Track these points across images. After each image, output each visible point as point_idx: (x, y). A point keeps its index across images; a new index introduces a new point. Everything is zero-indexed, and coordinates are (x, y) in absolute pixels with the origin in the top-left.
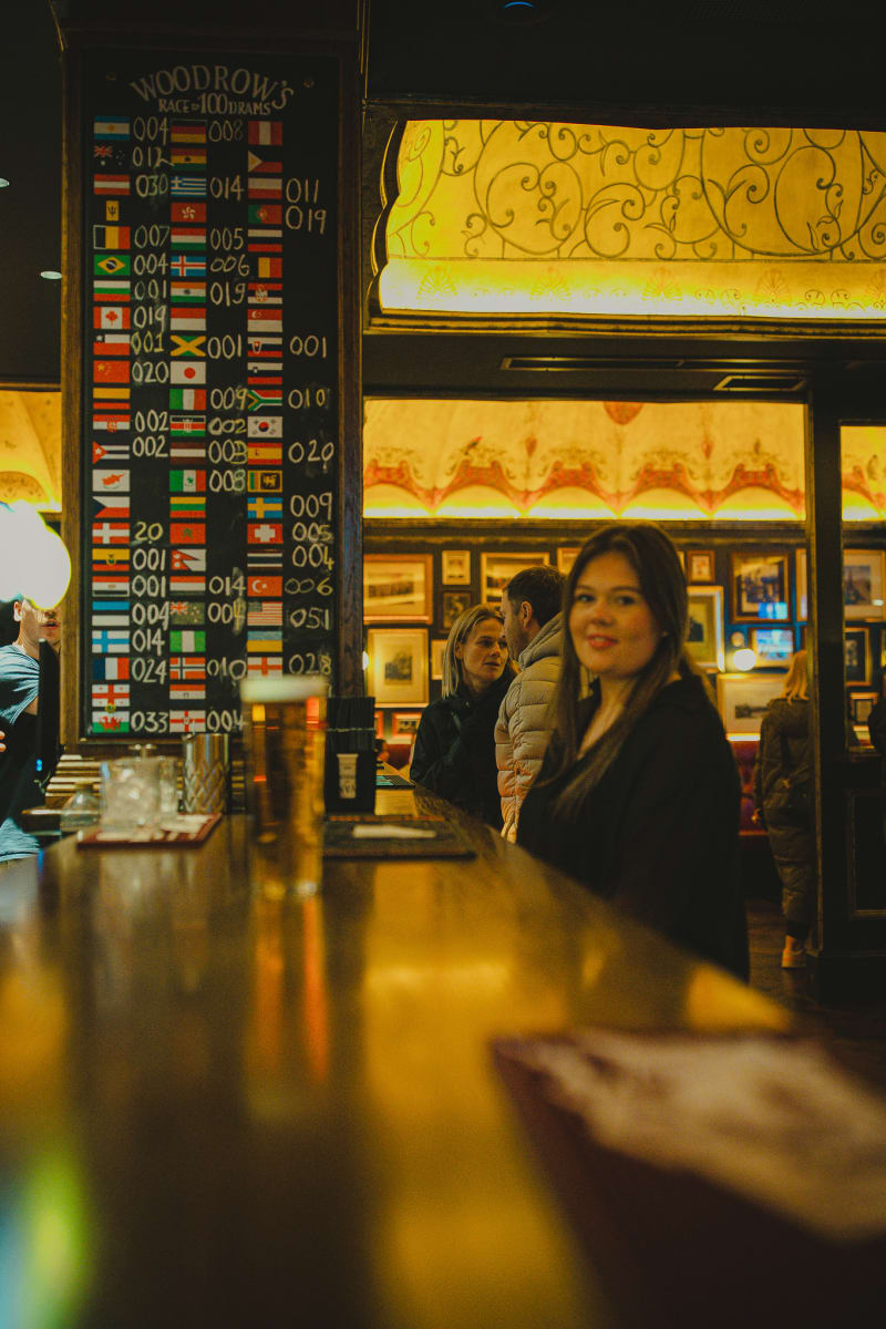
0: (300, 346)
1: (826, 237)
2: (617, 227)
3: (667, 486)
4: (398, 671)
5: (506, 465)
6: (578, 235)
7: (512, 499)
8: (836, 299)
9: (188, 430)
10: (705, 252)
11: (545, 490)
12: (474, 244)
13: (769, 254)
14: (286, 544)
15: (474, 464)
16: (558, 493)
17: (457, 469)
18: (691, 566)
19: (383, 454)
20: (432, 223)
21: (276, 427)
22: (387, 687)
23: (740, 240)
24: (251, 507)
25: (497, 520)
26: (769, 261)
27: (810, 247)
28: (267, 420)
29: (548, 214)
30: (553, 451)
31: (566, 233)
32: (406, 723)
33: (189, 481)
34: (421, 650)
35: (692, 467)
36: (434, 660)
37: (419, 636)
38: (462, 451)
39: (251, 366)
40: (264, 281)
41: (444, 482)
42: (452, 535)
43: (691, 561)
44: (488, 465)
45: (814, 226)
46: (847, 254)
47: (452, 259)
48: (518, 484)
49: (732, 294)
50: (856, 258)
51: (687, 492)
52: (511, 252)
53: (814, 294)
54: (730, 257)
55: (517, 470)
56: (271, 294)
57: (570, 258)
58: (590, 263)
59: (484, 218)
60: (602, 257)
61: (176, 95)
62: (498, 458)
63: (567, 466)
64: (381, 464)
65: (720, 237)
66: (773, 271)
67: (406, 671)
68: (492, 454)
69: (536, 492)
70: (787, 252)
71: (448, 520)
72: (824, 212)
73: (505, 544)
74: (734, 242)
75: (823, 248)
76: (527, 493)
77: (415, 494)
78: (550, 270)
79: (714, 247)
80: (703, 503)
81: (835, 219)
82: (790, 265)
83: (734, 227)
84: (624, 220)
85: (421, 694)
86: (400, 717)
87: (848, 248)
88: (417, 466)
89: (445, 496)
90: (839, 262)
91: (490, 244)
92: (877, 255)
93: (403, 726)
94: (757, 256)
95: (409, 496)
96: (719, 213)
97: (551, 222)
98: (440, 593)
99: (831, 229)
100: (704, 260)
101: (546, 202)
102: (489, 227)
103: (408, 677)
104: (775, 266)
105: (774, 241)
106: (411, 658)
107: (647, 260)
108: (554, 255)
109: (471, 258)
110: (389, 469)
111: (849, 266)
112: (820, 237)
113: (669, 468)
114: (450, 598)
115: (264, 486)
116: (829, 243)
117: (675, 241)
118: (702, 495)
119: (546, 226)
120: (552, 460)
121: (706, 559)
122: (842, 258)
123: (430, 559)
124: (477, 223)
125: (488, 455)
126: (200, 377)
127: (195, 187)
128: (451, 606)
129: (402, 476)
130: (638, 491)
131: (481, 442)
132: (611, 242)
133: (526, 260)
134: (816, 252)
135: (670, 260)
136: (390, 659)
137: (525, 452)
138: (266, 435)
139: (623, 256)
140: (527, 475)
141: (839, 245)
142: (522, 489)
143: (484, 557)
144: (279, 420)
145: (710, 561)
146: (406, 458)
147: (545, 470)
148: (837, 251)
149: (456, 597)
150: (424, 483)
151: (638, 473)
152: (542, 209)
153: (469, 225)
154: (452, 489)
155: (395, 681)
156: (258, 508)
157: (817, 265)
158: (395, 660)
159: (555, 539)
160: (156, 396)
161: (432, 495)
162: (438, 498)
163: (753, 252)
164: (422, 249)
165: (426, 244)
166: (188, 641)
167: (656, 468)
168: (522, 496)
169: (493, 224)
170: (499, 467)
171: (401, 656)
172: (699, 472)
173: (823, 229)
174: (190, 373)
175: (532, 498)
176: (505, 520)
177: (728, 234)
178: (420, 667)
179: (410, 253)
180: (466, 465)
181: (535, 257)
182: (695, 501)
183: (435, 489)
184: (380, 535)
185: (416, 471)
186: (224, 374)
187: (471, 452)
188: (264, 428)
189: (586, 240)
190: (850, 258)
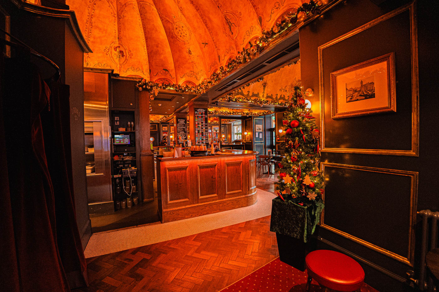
0: (206, 124)
14: (205, 134)
21: (205, 128)
33: (200, 131)
127: (200, 115)
160: (199, 127)
166: (201, 140)
186: (202, 126)
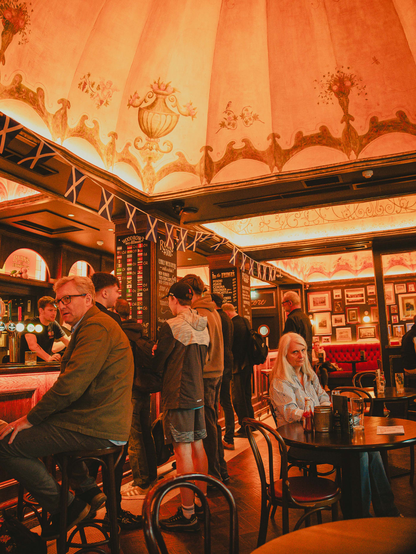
1: (347, 214)
2: (294, 220)
3: (399, 264)
4: (323, 325)
5: (350, 264)
6: (286, 223)
7: (352, 273)
8: (351, 229)
9: (129, 296)
10: (316, 222)
11: (362, 269)
12: (262, 229)
13: (333, 221)
15: (340, 264)
16: (366, 270)
17: (336, 266)
18: (408, 288)
19: (315, 264)
20: (252, 226)
22: (320, 329)
23: (325, 218)
24: (138, 308)
25: (349, 279)
26: (333, 222)
27: (343, 217)
28: (140, 293)
29: (278, 219)
30: (363, 258)
31: (282, 223)
32: (326, 339)
34: (329, 319)
35: (406, 258)
36: (332, 321)
37: (328, 314)
38: (336, 261)
39: (138, 284)
40: (140, 270)
41: (332, 270)
42: (335, 285)
43: (408, 287)
44: (345, 264)
45: (343, 212)
46: (353, 217)
47: (257, 233)
48: (354, 268)
49: (324, 231)
50: (355, 218)
51: (405, 265)
52: (270, 229)
53: (345, 229)
54: (323, 223)
55: (353, 264)
56: (141, 272)
57: (284, 229)
58: (289, 229)
59: (263, 223)
60: (291, 227)
61: (128, 242)
62: (347, 262)
63: (368, 262)
64: (314, 267)
65: (320, 219)
66: (334, 225)
67: (325, 325)
68: (346, 261)
69: (359, 270)
70: (337, 219)
71: (335, 280)
72: (346, 209)
73: (352, 286)
74: (323, 219)
75: (346, 217)
76: (357, 271)
77: (325, 274)
78: (280, 232)
79: (319, 221)
80: (410, 268)
81: (348, 210)
82: (338, 223)
83: (323, 216)
84: (296, 218)
85: (330, 331)
86: (324, 338)
87: (353, 216)
88: (324, 266)
89: (333, 274)
90: (351, 220)
91: (266, 228)
92: (361, 217)
93: (325, 340)
94: (329, 222)
95: (323, 275)
96: (319, 213)
97: (279, 221)
98: (333, 302)
99: (348, 212)
100: (316, 224)
101: (277, 217)
102: (265, 225)
103: (326, 326)
104: (334, 223)
105: (334, 217)
106: (326, 321)
107: (303, 226)
108: (280, 229)
109: (262, 232)
110: (317, 268)
111: (354, 220)
112: (345, 214)
113: (399, 259)
114: (336, 303)
115: (140, 304)
116: (348, 216)
117: (309, 221)
118: (410, 266)
119: (278, 222)
120: (363, 261)
121: (413, 285)
122: (351, 219)
123: (330, 292)
124: (262, 224)
125: (344, 261)
126: (131, 287)
128: (337, 305)
129: (321, 270)
130: (390, 267)
131: (342, 258)
132: (293, 224)
133: (274, 231)
134: (345, 218)
135: (308, 226)
136: (320, 321)
137: (354, 259)
138: (140, 296)
139: (297, 226)
140: (356, 266)
141: (350, 216)
142: (355, 270)
143: (345, 290)
144: (142, 293)
145: (414, 286)
146: (321, 265)
147: (361, 263)
148: (350, 217)
149: (338, 302)
150: (327, 271)
151: (389, 261)
152: (276, 218)
153: (260, 225)
154: (335, 272)
155: (322, 327)
156: (139, 308)
157: (345, 221)
158: (322, 322)
159: (366, 284)
161: (329, 274)
162: (331, 275)
163: (329, 221)
164: (250, 232)
165: (251, 230)
167: (395, 259)
168: (355, 272)
169: (266, 224)
170: (348, 264)
171: (323, 320)
172: (408, 259)
173: (346, 213)
174: (129, 286)
175: (358, 272)
176: (350, 279)
177: (322, 217)
178: (329, 323)
179: (247, 233)
180: (338, 265)
181: (276, 230)
182: (408, 268)
183: (330, 272)
184: (315, 287)
185: (324, 268)
186: (134, 286)
187: (339, 261)
188: (140, 295)
189: (287, 224)
190: (354, 219)
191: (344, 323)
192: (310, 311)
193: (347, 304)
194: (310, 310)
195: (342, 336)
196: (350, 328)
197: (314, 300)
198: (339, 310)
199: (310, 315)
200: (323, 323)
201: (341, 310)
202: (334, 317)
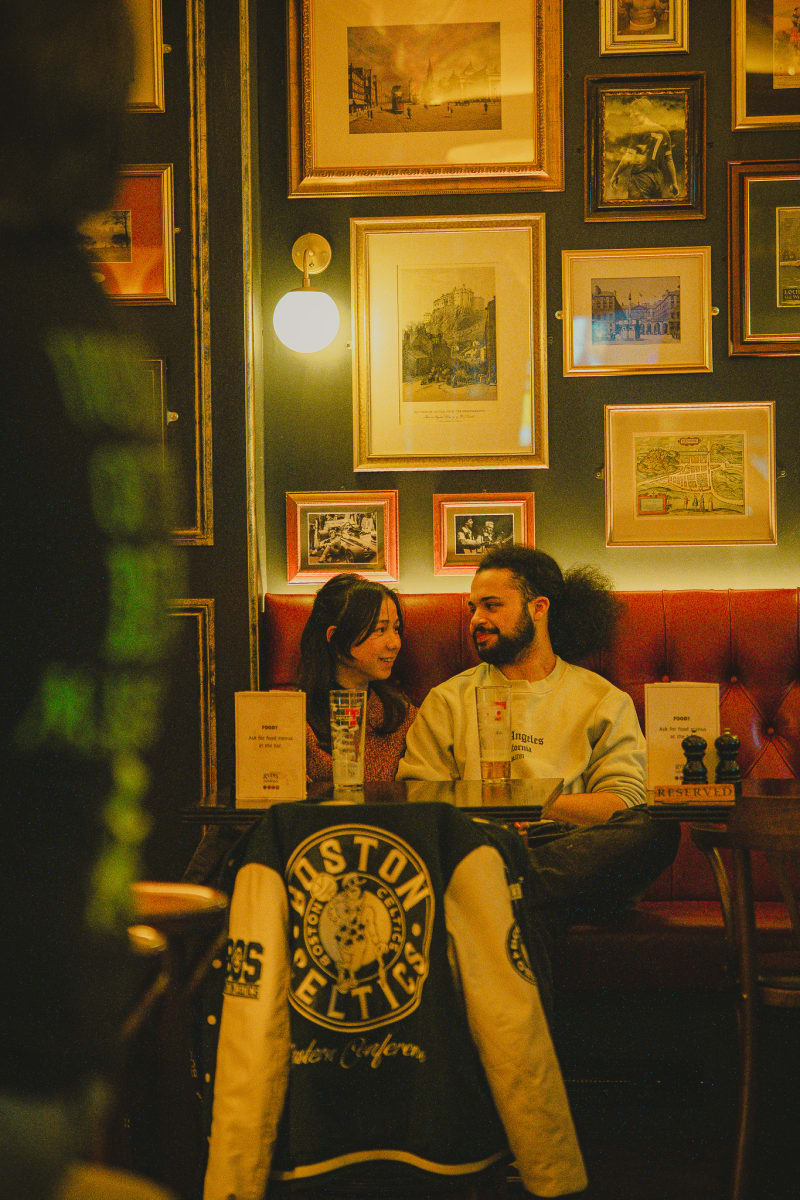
4: (448, 356)
37: (520, 234)
67: (474, 354)
85: (526, 428)
86: (454, 507)
98: (588, 85)
103: (484, 371)
106: (490, 308)
136: (422, 314)
158: (439, 317)
171: (461, 303)
178: (520, 339)
191: (694, 350)
192: (308, 186)
193: (742, 120)
194: (308, 181)
195: (665, 494)
196: (766, 407)
197: (362, 61)
198: (654, 192)
199: (300, 242)
200: (452, 338)
201: (679, 189)
202: (585, 269)
